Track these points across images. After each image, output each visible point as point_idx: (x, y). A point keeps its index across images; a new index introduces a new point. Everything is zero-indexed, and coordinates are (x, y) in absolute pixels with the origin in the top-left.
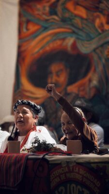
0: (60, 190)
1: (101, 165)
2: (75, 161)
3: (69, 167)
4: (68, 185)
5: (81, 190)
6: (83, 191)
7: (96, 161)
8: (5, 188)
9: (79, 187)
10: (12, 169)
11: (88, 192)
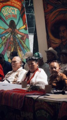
0: (38, 112)
1: (54, 104)
2: (44, 101)
3: (41, 103)
4: (41, 110)
5: (46, 113)
6: (47, 114)
7: (52, 102)
8: (17, 108)
9: (45, 112)
10: (19, 100)
11: (49, 115)
